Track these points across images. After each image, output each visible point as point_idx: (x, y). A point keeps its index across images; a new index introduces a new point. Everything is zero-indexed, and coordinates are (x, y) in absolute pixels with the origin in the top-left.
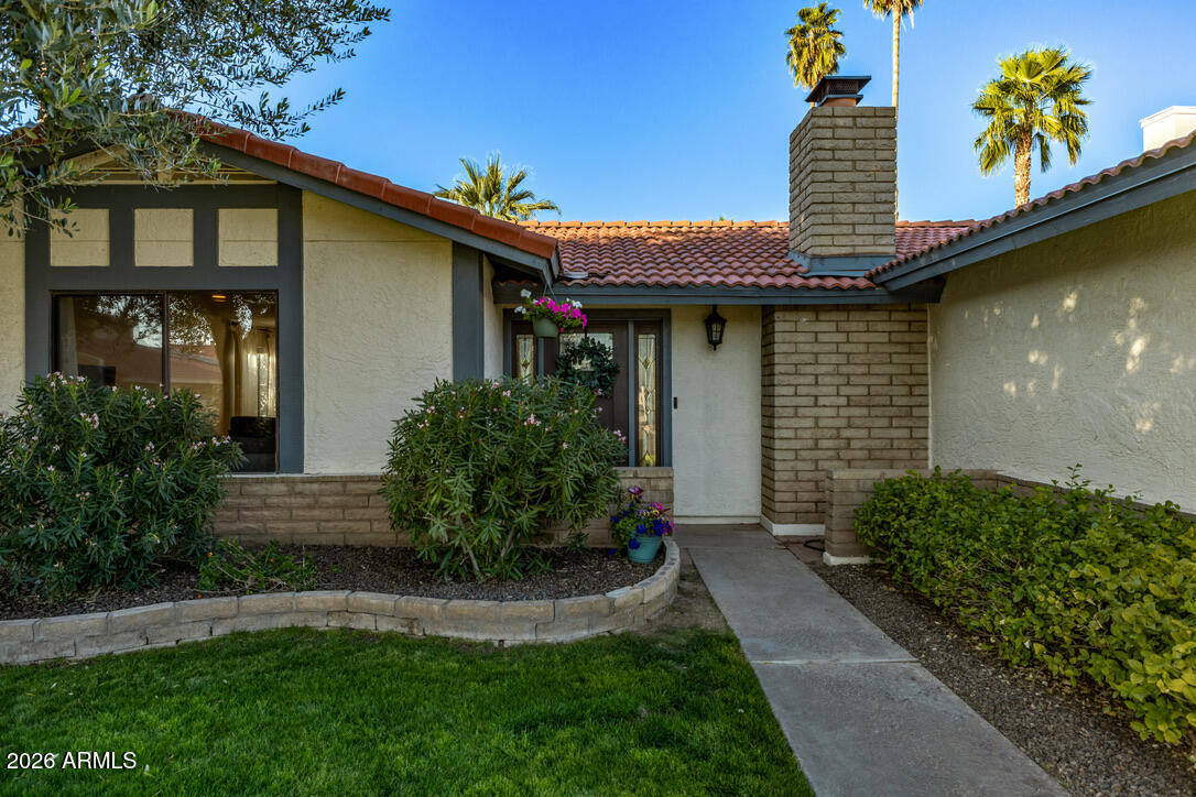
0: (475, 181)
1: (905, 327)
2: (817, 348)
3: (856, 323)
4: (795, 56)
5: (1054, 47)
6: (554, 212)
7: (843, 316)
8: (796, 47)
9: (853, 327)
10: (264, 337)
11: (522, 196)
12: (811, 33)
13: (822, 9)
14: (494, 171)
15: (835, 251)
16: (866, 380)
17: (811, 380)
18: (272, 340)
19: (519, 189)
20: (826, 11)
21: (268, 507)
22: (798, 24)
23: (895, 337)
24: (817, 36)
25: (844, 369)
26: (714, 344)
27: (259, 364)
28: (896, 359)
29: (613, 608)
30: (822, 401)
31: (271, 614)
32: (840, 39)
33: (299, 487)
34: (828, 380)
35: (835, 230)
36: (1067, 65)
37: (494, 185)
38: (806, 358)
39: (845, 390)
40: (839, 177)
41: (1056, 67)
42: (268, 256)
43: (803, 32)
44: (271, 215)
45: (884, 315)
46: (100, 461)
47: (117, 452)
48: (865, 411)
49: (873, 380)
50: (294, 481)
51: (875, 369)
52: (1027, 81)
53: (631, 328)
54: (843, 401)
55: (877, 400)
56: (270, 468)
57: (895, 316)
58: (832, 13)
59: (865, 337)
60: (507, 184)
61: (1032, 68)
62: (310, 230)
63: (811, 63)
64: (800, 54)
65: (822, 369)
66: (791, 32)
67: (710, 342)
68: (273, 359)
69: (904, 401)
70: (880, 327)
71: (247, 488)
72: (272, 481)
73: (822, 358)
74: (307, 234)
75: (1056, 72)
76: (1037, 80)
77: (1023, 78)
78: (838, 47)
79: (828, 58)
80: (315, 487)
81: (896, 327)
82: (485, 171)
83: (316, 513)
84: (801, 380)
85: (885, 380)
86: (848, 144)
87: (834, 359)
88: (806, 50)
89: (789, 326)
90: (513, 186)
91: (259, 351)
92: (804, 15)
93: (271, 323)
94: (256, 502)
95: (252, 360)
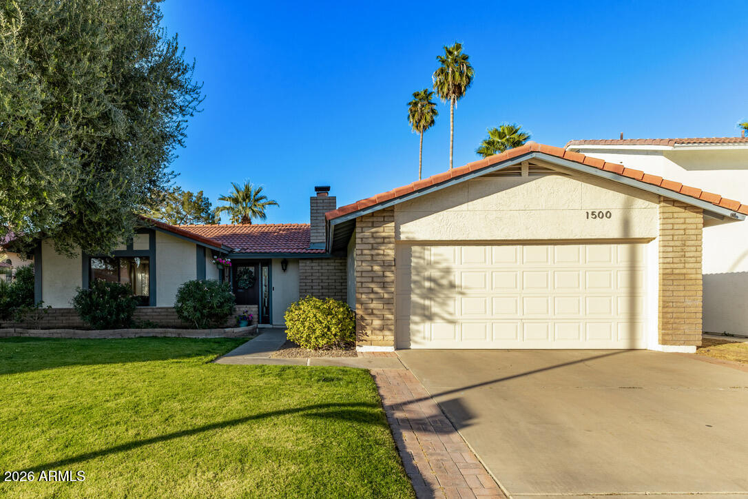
0: (238, 192)
1: (339, 264)
2: (312, 271)
3: (324, 263)
4: (411, 117)
5: (511, 124)
6: (276, 206)
7: (320, 261)
8: (411, 112)
9: (323, 264)
10: (144, 267)
11: (261, 198)
12: (419, 105)
13: (425, 92)
14: (247, 188)
15: (318, 241)
16: (327, 281)
17: (310, 281)
18: (147, 268)
19: (259, 195)
20: (428, 93)
21: (147, 315)
22: (413, 100)
23: (336, 268)
24: (423, 106)
25: (321, 278)
26: (284, 270)
27: (142, 277)
28: (337, 274)
29: (225, 332)
30: (314, 288)
31: (148, 333)
32: (434, 107)
33: (155, 310)
34: (315, 281)
35: (318, 235)
36: (519, 132)
37: (246, 195)
38: (309, 274)
39: (321, 284)
40: (318, 218)
41: (513, 133)
42: (146, 247)
43: (416, 104)
44: (148, 235)
45: (333, 261)
46: (111, 298)
47: (114, 296)
48: (327, 291)
49: (330, 281)
50: (153, 309)
51: (330, 278)
52: (499, 140)
53: (260, 264)
54: (320, 287)
55: (330, 287)
56: (148, 305)
57: (336, 261)
58: (431, 93)
59: (328, 268)
60: (253, 194)
61: (501, 135)
62: (158, 239)
63: (420, 121)
64: (414, 116)
65: (314, 278)
66: (410, 104)
67: (283, 269)
68: (147, 276)
69: (340, 288)
70: (332, 264)
71: (142, 311)
72: (148, 309)
73: (314, 274)
74: (157, 241)
75: (512, 136)
76: (504, 140)
77: (497, 139)
78: (433, 111)
79: (428, 118)
80: (159, 310)
81: (337, 264)
82: (243, 188)
83: (159, 317)
84: (307, 281)
85: (333, 281)
86: (321, 208)
87: (318, 274)
88: (416, 115)
89: (303, 264)
90: (256, 194)
91: (142, 273)
92: (416, 95)
93: (147, 262)
94: (143, 314)
95: (139, 276)
